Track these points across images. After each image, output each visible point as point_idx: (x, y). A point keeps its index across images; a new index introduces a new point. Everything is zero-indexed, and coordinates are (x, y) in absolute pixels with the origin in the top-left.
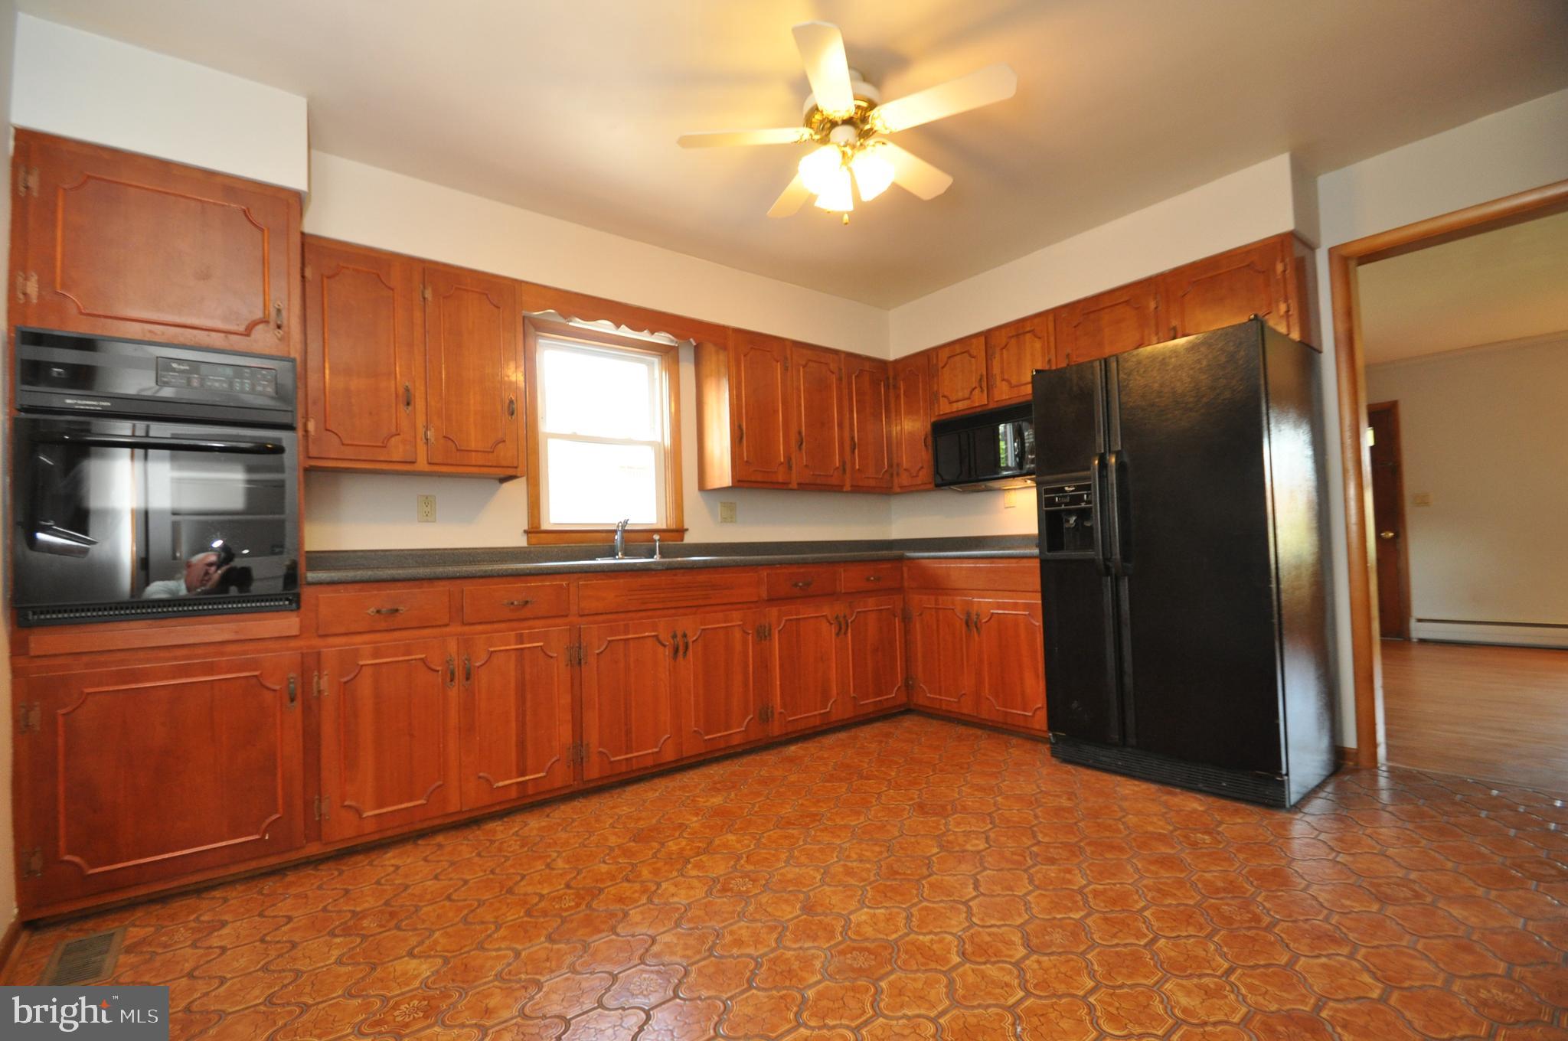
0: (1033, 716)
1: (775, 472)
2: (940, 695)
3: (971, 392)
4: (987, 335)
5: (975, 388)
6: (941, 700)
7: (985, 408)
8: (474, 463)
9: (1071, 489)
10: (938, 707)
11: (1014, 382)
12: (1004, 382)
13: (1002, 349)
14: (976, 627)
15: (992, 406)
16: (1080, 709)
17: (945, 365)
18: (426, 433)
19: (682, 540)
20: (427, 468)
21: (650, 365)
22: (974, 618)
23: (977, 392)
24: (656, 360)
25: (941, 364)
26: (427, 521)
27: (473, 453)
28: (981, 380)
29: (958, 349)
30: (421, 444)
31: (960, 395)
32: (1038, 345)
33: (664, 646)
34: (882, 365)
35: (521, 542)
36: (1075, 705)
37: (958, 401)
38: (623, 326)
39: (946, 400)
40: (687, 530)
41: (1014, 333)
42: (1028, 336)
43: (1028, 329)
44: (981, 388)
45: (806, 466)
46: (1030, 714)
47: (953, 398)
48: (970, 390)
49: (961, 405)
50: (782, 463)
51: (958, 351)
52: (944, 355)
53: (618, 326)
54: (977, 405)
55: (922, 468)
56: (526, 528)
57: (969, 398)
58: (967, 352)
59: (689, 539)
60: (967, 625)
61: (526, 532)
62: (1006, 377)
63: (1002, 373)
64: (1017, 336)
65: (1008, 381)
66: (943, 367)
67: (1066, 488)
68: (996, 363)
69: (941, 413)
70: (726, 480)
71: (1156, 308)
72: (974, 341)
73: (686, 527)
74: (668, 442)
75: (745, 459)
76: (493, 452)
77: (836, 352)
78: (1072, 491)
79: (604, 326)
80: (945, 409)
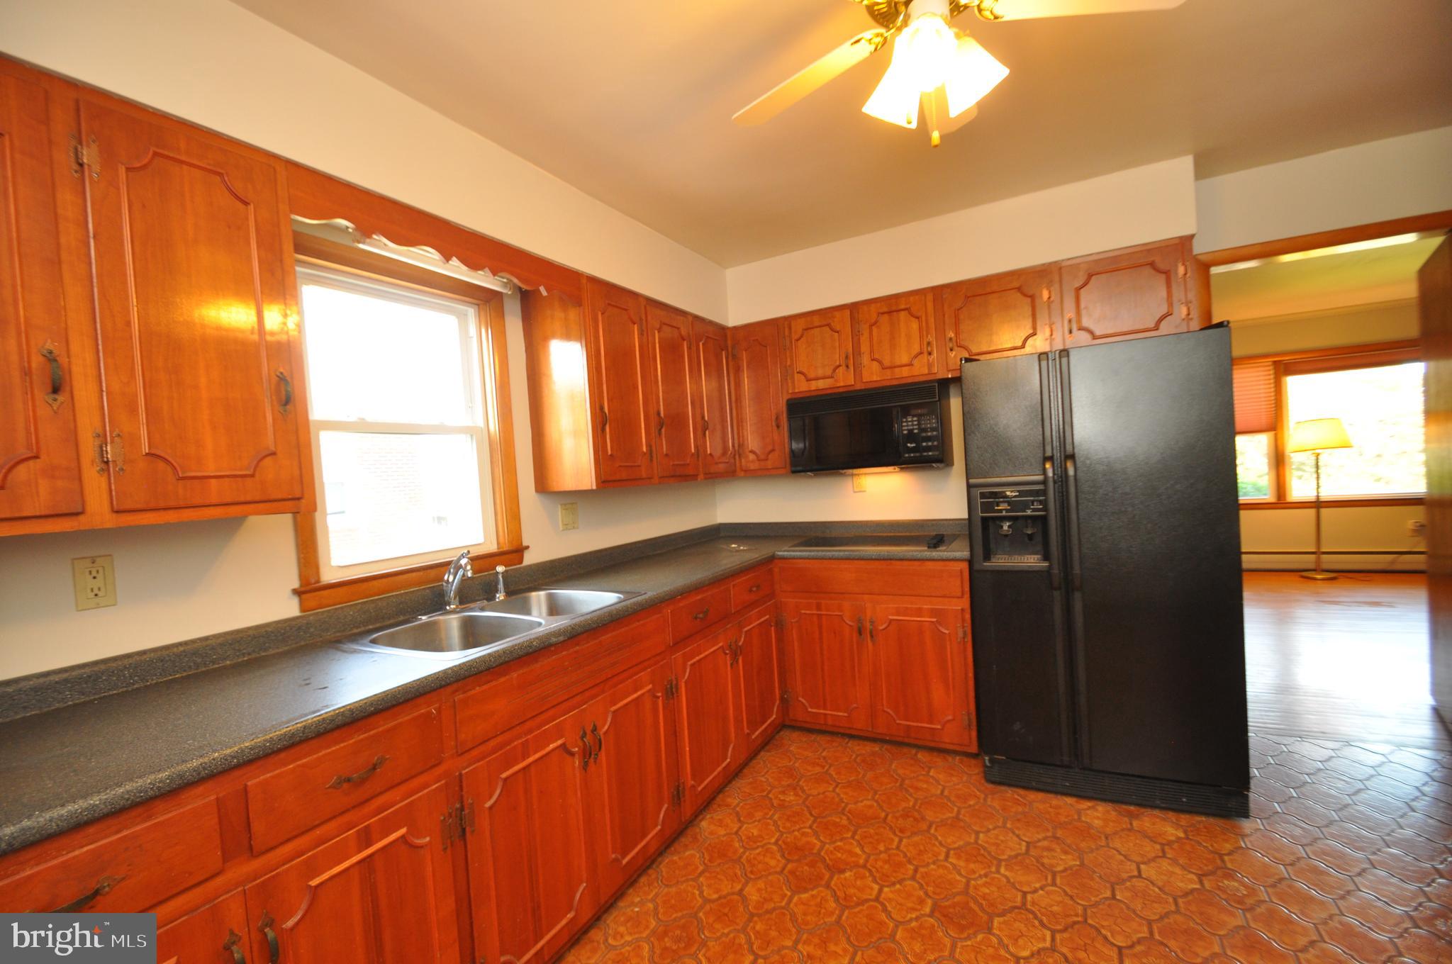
0: (942, 729)
1: (639, 466)
2: (825, 708)
3: (834, 370)
4: (854, 308)
5: (840, 366)
6: (825, 714)
7: (851, 389)
8: (214, 500)
9: (1014, 494)
10: (823, 722)
11: (887, 363)
12: (875, 363)
13: (871, 326)
14: (872, 636)
15: (859, 387)
16: (1023, 730)
17: (802, 336)
18: (102, 452)
19: (521, 561)
20: (110, 521)
21: (462, 317)
22: (868, 626)
23: (841, 370)
24: (471, 312)
25: (795, 337)
26: (98, 606)
27: (213, 481)
28: (847, 357)
29: (816, 321)
30: (92, 475)
31: (820, 372)
32: (915, 325)
33: (572, 754)
34: (722, 329)
35: (289, 609)
36: (1017, 726)
37: (817, 379)
38: (454, 258)
39: (803, 377)
40: (527, 547)
41: (885, 309)
42: (903, 314)
43: (903, 307)
44: (847, 366)
45: (667, 455)
46: (939, 727)
47: (812, 375)
48: (832, 367)
49: (821, 384)
50: (645, 454)
51: (817, 324)
52: (798, 327)
53: (447, 258)
54: (842, 384)
55: (773, 450)
56: (296, 585)
57: (832, 377)
58: (828, 325)
59: (530, 559)
60: (860, 632)
61: (297, 592)
62: (876, 356)
63: (872, 351)
64: (890, 312)
65: (879, 362)
66: (797, 340)
67: (1008, 493)
68: (864, 340)
69: (797, 391)
70: (588, 481)
71: (1049, 298)
72: (837, 314)
73: (525, 543)
74: (494, 426)
75: (609, 453)
76: (252, 476)
77: (683, 313)
78: (1015, 496)
79: (426, 258)
80: (802, 387)
